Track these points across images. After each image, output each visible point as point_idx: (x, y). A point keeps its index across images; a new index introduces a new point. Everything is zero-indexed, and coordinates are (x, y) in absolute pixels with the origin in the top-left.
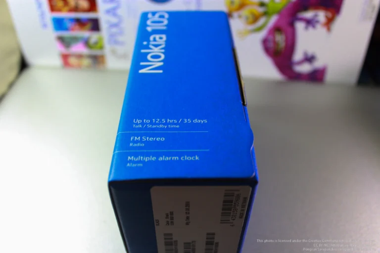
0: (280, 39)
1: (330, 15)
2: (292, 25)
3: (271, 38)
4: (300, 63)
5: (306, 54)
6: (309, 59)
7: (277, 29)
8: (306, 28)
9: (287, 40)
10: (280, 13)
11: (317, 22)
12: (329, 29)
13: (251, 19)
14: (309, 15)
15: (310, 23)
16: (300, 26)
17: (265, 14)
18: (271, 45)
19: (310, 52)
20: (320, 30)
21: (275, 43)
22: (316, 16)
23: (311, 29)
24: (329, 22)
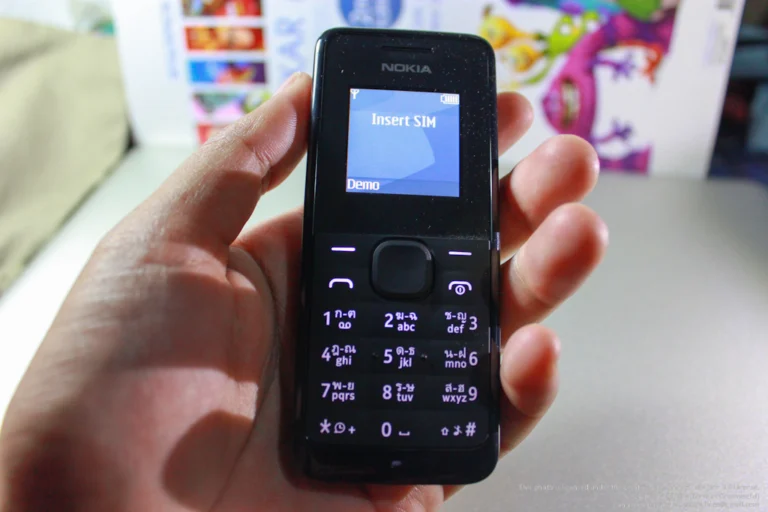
0: (571, 97)
1: (653, 54)
2: (590, 72)
3: (555, 94)
4: (606, 140)
5: (615, 124)
6: (622, 133)
7: (566, 80)
8: (615, 77)
9: (582, 100)
10: (571, 52)
11: (633, 67)
12: (653, 79)
13: (522, 62)
14: (617, 54)
15: (619, 68)
16: (603, 74)
17: (546, 53)
18: (555, 108)
19: (623, 122)
20: (638, 81)
21: (564, 105)
22: (630, 56)
23: (622, 80)
24: (653, 66)
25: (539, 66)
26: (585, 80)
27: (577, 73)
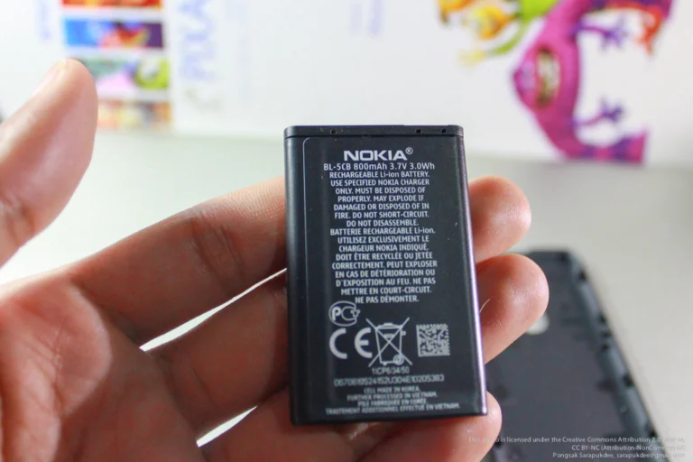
0: (549, 70)
1: (651, 19)
2: (572, 40)
3: (529, 67)
4: (593, 122)
5: (604, 104)
6: (611, 114)
7: (542, 49)
8: (604, 46)
9: (563, 73)
10: (548, 16)
11: (625, 34)
12: (650, 49)
13: (488, 27)
14: (606, 19)
15: (609, 35)
16: (589, 44)
17: (518, 17)
18: (529, 83)
19: (612, 102)
20: (631, 51)
21: (540, 80)
22: (622, 22)
23: (612, 50)
24: (651, 33)
25: (510, 32)
26: (568, 51)
27: (556, 40)
